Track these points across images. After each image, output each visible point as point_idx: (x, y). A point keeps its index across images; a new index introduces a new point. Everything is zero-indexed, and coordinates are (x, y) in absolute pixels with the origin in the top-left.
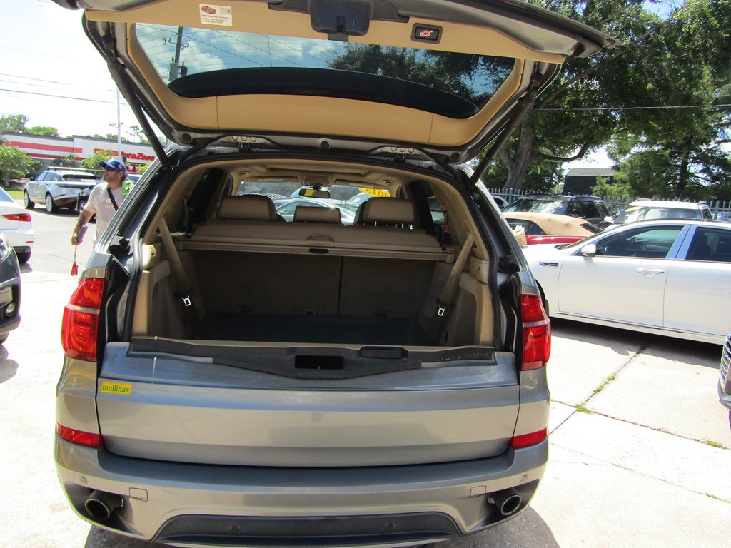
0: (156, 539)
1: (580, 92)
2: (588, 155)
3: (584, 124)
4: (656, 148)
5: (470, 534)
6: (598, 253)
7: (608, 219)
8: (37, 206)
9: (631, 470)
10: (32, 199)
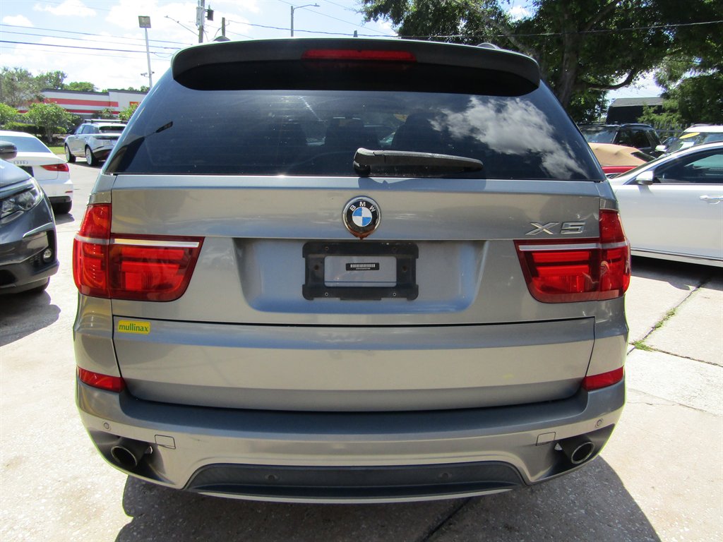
0: (188, 488)
1: (630, 10)
2: (637, 81)
3: (634, 46)
4: (711, 72)
5: (535, 484)
6: (656, 180)
7: (660, 148)
8: (78, 159)
9: (701, 410)
10: (73, 153)
